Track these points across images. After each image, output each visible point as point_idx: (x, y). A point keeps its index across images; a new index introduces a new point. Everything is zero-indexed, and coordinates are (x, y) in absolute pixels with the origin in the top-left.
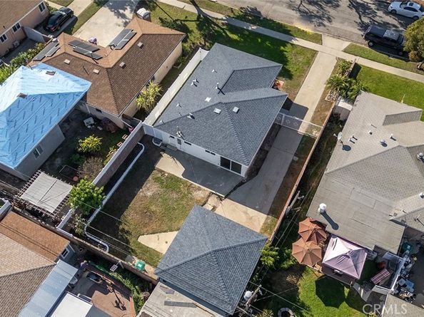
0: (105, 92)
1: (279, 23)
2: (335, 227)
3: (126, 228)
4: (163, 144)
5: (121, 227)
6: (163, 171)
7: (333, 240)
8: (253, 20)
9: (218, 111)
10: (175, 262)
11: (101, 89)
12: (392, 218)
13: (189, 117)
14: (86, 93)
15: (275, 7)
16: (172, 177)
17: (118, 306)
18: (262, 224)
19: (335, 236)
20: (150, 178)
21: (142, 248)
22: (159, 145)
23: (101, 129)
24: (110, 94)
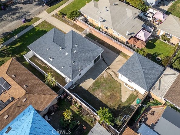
0: (40, 99)
1: (19, 28)
2: (133, 33)
3: (117, 106)
4: (75, 85)
5: (116, 109)
6: (90, 87)
7: (137, 37)
8: (11, 36)
9: (75, 51)
10: (144, 82)
11: (38, 101)
12: (133, 19)
13: (73, 63)
14: (35, 110)
15: (8, 26)
16: (94, 84)
17: (153, 114)
18: (123, 58)
19: (136, 35)
20: (92, 93)
21: (128, 101)
22: (75, 86)
23: (53, 113)
24: (43, 96)
